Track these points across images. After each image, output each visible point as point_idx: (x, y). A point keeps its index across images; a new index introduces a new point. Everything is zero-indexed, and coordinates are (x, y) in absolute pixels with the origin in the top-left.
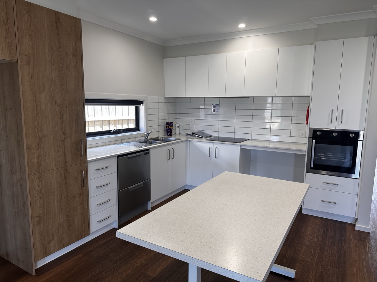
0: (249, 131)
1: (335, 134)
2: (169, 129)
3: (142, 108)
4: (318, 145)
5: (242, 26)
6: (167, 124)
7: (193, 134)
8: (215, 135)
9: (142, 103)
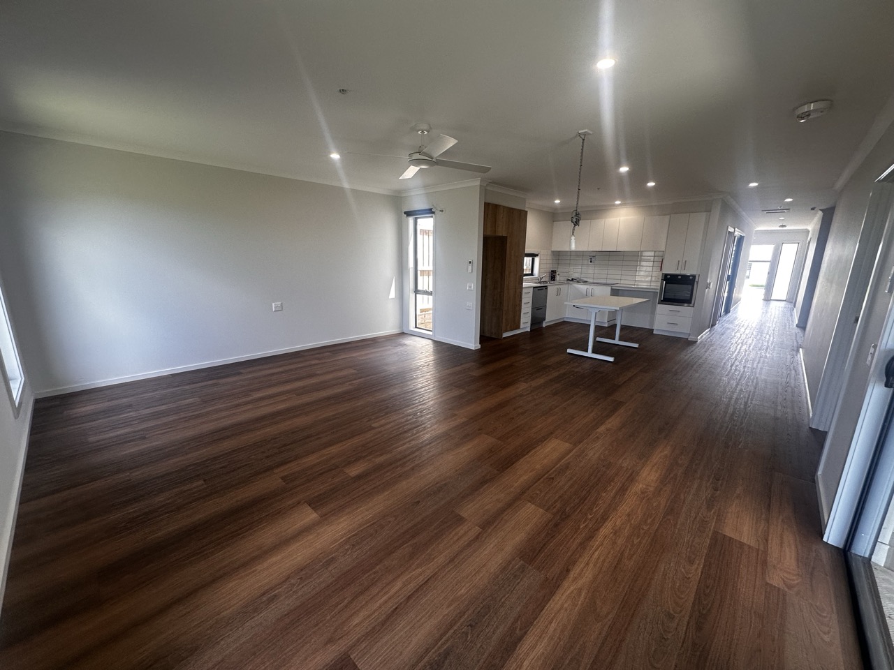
0: (619, 277)
1: (680, 277)
2: (553, 276)
3: (537, 260)
4: (668, 285)
5: (618, 202)
6: (552, 271)
7: (573, 279)
8: (591, 281)
9: (537, 255)
